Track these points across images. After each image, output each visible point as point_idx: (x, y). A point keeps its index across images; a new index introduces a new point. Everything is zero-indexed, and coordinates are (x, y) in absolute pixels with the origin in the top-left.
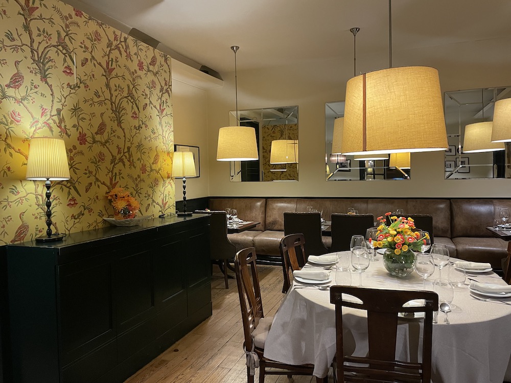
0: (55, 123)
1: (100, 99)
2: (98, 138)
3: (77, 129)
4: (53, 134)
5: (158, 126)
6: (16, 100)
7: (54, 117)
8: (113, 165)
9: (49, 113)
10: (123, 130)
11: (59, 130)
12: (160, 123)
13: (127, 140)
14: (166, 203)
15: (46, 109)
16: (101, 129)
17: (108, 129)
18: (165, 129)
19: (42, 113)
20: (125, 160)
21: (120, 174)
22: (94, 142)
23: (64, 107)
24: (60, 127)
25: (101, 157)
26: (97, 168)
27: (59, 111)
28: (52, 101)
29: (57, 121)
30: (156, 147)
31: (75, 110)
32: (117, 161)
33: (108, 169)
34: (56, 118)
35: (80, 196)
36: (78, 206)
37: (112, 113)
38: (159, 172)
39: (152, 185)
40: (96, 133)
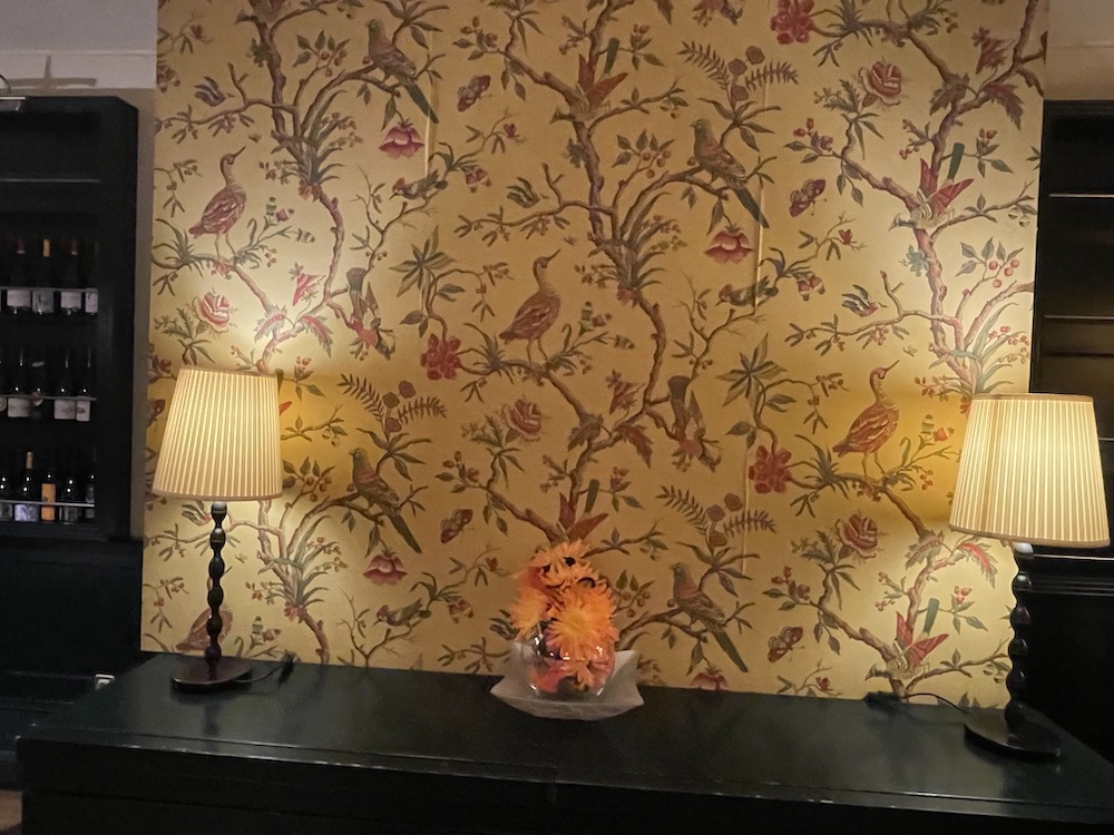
0: (339, 312)
1: (541, 206)
2: (514, 351)
3: (423, 329)
4: (329, 351)
6: (217, 264)
7: (336, 300)
8: (579, 450)
9: (320, 288)
10: (653, 312)
11: (354, 335)
12: (922, 258)
13: (671, 348)
14: (929, 645)
15: (310, 278)
16: (535, 316)
17: (569, 314)
19: (298, 290)
20: (654, 434)
21: (617, 485)
22: (495, 365)
23: (375, 262)
24: (356, 326)
25: (525, 419)
26: (500, 462)
27: (356, 278)
28: (335, 249)
29: (349, 310)
31: (423, 264)
32: (604, 436)
33: (552, 465)
34: (344, 301)
35: (417, 549)
36: (408, 581)
37: (593, 253)
38: (884, 490)
39: (829, 548)
40: (502, 336)
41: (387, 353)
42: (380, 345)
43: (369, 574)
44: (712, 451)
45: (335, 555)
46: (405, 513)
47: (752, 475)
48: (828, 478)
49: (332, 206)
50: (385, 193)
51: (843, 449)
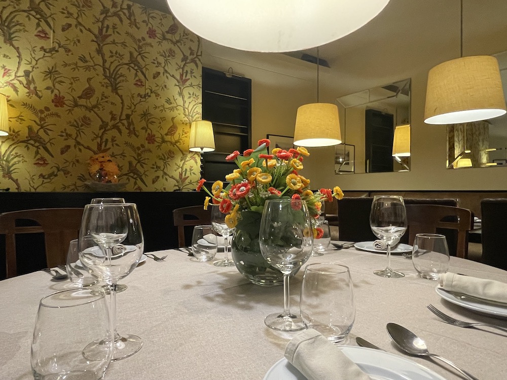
0: (21, 82)
1: (88, 64)
2: (82, 102)
3: (52, 92)
4: (17, 94)
5: (177, 96)
7: (20, 79)
8: (102, 131)
9: (13, 74)
10: (121, 97)
11: (27, 90)
12: (181, 94)
13: (126, 107)
14: (186, 178)
15: (9, 70)
16: (88, 93)
17: (98, 94)
18: (188, 101)
19: (4, 73)
20: (123, 128)
21: (113, 140)
22: (76, 105)
23: (34, 69)
24: (28, 88)
25: (86, 121)
26: (79, 132)
27: (27, 74)
28: (19, 63)
29: (25, 82)
30: (173, 118)
31: (50, 73)
32: (109, 127)
33: (95, 134)
34: (23, 79)
35: (52, 156)
36: (48, 167)
37: (104, 79)
38: (175, 144)
39: (164, 157)
40: (78, 97)
41: (40, 97)
42: (37, 95)
43: (35, 164)
44: (137, 133)
45: (22, 158)
46: (48, 146)
47: (147, 139)
48: (164, 141)
49: (17, 49)
50: (37, 49)
51: (166, 134)
